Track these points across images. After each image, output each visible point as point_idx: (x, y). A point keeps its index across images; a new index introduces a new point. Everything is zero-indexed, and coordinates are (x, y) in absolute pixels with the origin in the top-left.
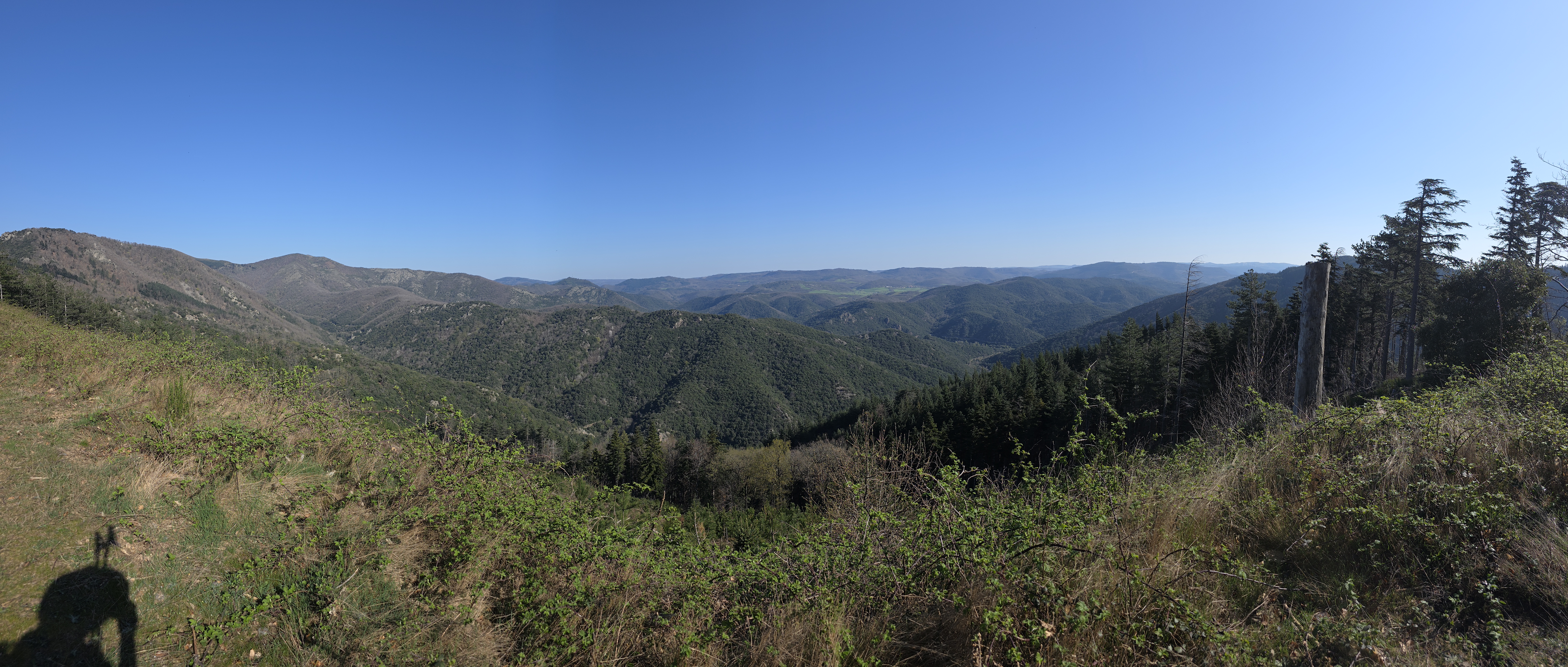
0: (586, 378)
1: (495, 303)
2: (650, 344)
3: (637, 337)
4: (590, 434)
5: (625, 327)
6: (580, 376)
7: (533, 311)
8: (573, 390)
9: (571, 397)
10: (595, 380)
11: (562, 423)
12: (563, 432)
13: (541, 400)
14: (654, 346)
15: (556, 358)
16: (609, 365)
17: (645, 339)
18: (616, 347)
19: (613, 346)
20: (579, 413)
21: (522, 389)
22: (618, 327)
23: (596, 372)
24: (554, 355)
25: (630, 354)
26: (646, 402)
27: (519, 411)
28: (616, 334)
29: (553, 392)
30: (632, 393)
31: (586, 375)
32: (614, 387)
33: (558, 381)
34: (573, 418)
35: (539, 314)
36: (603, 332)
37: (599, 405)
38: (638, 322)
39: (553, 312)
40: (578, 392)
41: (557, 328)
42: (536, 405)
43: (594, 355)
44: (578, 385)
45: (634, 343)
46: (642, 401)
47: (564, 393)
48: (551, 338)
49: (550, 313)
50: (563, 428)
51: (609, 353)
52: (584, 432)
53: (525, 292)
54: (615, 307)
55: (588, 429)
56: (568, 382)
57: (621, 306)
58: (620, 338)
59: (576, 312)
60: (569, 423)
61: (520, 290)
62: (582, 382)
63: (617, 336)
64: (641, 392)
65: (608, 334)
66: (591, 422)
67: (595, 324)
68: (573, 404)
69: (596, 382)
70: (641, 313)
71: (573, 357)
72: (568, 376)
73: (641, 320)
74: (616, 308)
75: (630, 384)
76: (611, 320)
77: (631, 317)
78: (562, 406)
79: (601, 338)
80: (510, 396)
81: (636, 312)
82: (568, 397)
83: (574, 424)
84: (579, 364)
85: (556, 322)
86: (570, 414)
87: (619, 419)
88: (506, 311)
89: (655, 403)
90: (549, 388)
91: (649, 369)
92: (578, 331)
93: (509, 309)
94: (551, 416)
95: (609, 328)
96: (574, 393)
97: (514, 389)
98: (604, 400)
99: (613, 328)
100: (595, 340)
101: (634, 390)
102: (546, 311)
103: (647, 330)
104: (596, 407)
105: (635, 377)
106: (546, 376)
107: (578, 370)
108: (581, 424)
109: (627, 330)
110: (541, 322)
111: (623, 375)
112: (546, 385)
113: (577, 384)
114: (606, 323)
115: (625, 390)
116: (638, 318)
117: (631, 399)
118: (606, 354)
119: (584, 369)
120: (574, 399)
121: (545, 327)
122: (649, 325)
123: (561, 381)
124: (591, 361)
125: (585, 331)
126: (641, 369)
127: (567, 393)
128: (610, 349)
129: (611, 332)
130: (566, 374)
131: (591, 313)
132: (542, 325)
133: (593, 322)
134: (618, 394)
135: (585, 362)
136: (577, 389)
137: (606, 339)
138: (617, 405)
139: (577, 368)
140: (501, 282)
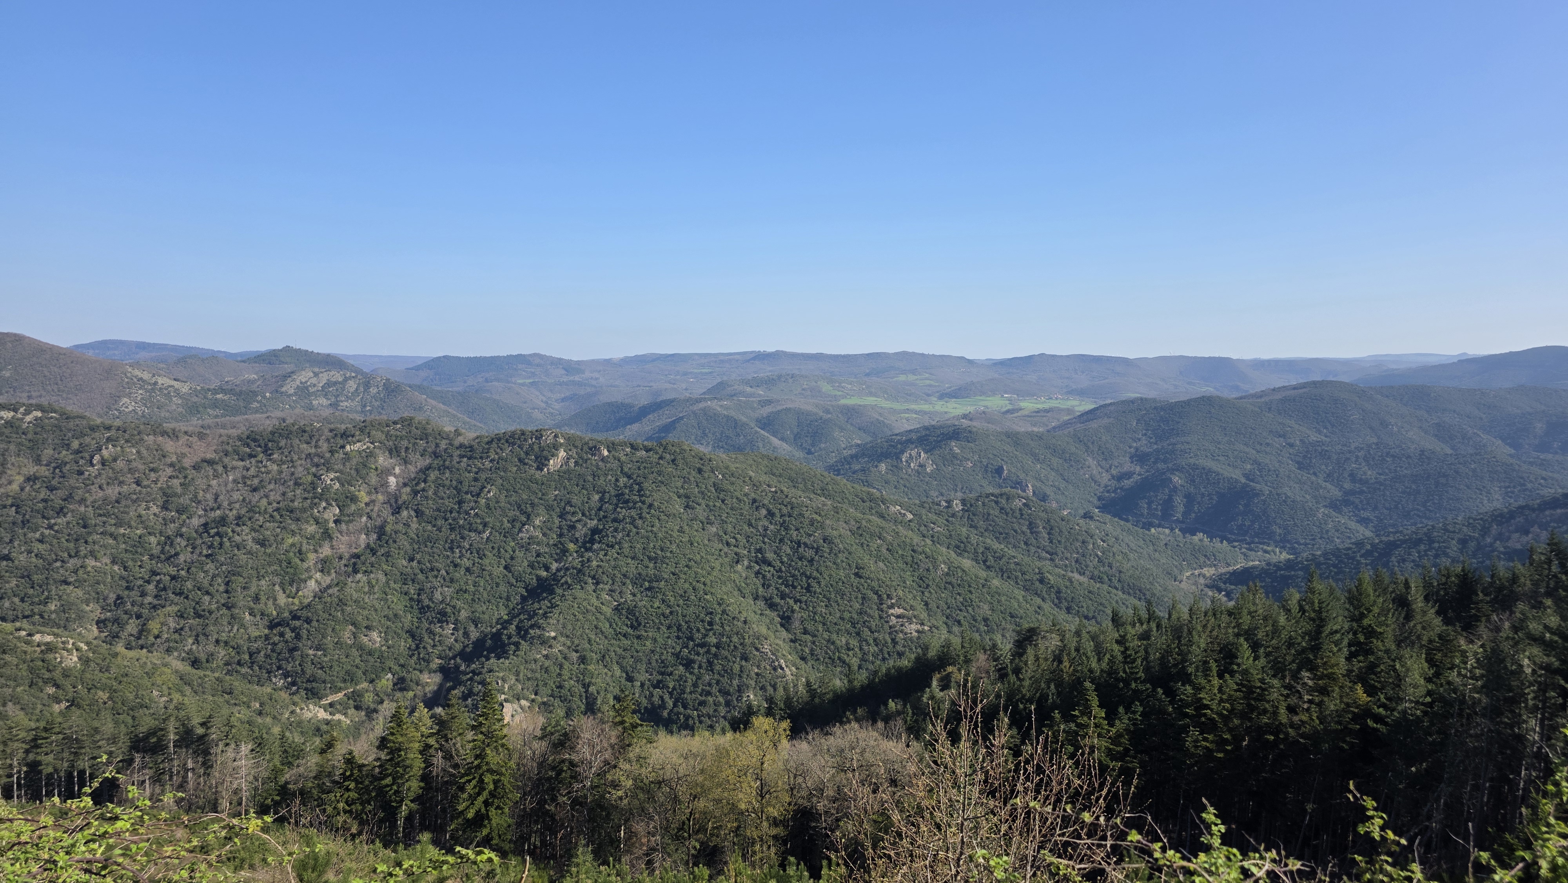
0: (329, 587)
1: (72, 408)
2: (488, 507)
3: (459, 491)
4: (338, 717)
5: (429, 468)
6: (312, 584)
7: (182, 426)
8: (295, 617)
9: (289, 635)
10: (351, 590)
11: (266, 698)
12: (268, 720)
13: (211, 648)
14: (499, 512)
15: (250, 544)
16: (387, 555)
17: (478, 495)
18: (405, 513)
19: (397, 511)
20: (309, 670)
21: (154, 626)
22: (412, 468)
23: (356, 571)
24: (246, 536)
25: (439, 530)
26: (474, 634)
27: (146, 682)
28: (405, 485)
29: (242, 626)
30: (442, 617)
31: (327, 580)
32: (398, 604)
33: (257, 599)
34: (294, 684)
35: (201, 436)
36: (374, 479)
37: (361, 648)
38: (461, 456)
39: (242, 430)
40: (308, 621)
41: (252, 471)
42: (195, 663)
43: (348, 533)
44: (309, 605)
45: (450, 504)
46: (466, 634)
47: (272, 626)
48: (236, 496)
49: (234, 432)
50: (267, 708)
51: (388, 529)
52: (322, 714)
53: (160, 381)
54: (403, 420)
55: (331, 705)
56: (282, 599)
57: (420, 417)
58: (416, 493)
59: (306, 433)
60: (284, 695)
61: (146, 376)
62: (318, 595)
63: (408, 489)
64: (464, 614)
65: (385, 484)
66: (340, 689)
67: (354, 462)
68: (295, 649)
69: (355, 596)
70: (468, 436)
71: (297, 538)
72: (282, 585)
73: (469, 451)
74: (407, 422)
75: (438, 596)
76: (393, 451)
77: (443, 444)
78: (267, 656)
79: (369, 493)
80: (120, 648)
81: (457, 433)
82: (282, 635)
83: (296, 698)
84: (312, 556)
85: (251, 456)
86: (286, 675)
87: (408, 677)
88: (109, 428)
89: (497, 636)
90: (233, 617)
91: (486, 561)
92: (310, 478)
93: (118, 423)
94: (238, 684)
95: (388, 472)
96: (297, 623)
97: (132, 627)
98: (375, 635)
99: (397, 470)
100: (354, 499)
101: (449, 610)
102: (224, 427)
103: (483, 476)
104: (354, 652)
105: (452, 581)
106: (222, 588)
107: (308, 570)
108: (314, 695)
109: (433, 475)
110: (209, 456)
111: (421, 577)
112: (224, 611)
113: (306, 601)
114: (383, 460)
115: (423, 610)
116: (461, 446)
117: (438, 630)
118: (381, 531)
119: (324, 566)
120: (298, 637)
121: (220, 469)
122: (488, 464)
123: (263, 599)
124: (343, 549)
125: (328, 478)
126: (466, 562)
127: (279, 624)
128: (391, 519)
129: (392, 480)
130: (277, 580)
131: (345, 435)
132: (210, 462)
133: (347, 457)
134: (408, 620)
135: (326, 551)
136: (304, 613)
137: (381, 497)
138: (404, 644)
139: (305, 565)
140: (91, 353)
